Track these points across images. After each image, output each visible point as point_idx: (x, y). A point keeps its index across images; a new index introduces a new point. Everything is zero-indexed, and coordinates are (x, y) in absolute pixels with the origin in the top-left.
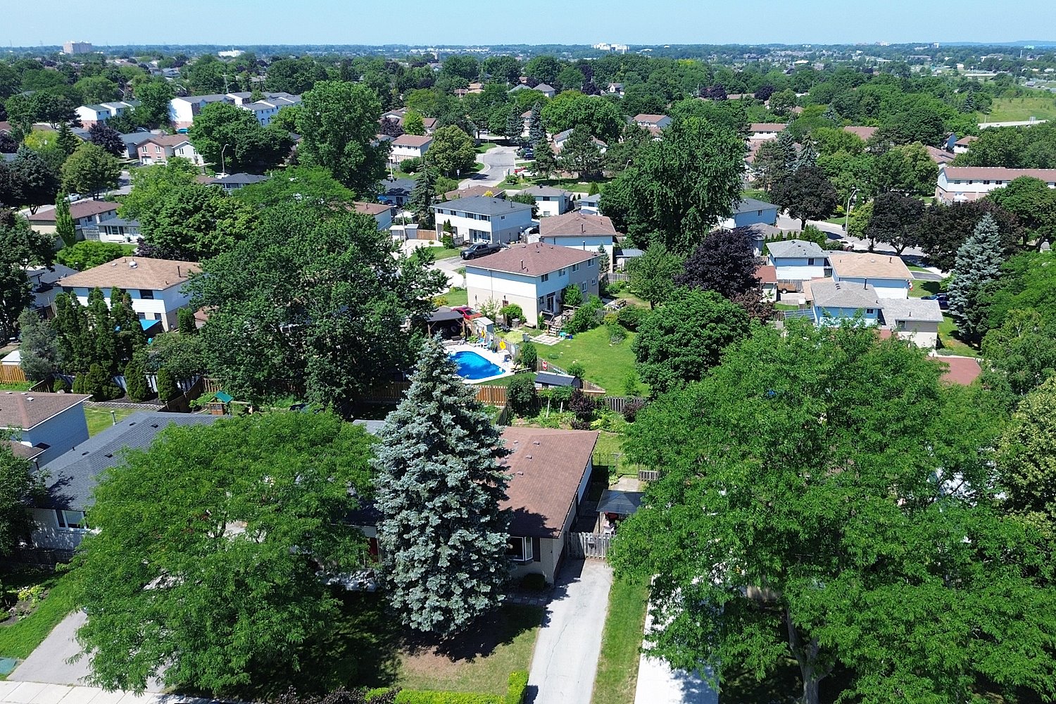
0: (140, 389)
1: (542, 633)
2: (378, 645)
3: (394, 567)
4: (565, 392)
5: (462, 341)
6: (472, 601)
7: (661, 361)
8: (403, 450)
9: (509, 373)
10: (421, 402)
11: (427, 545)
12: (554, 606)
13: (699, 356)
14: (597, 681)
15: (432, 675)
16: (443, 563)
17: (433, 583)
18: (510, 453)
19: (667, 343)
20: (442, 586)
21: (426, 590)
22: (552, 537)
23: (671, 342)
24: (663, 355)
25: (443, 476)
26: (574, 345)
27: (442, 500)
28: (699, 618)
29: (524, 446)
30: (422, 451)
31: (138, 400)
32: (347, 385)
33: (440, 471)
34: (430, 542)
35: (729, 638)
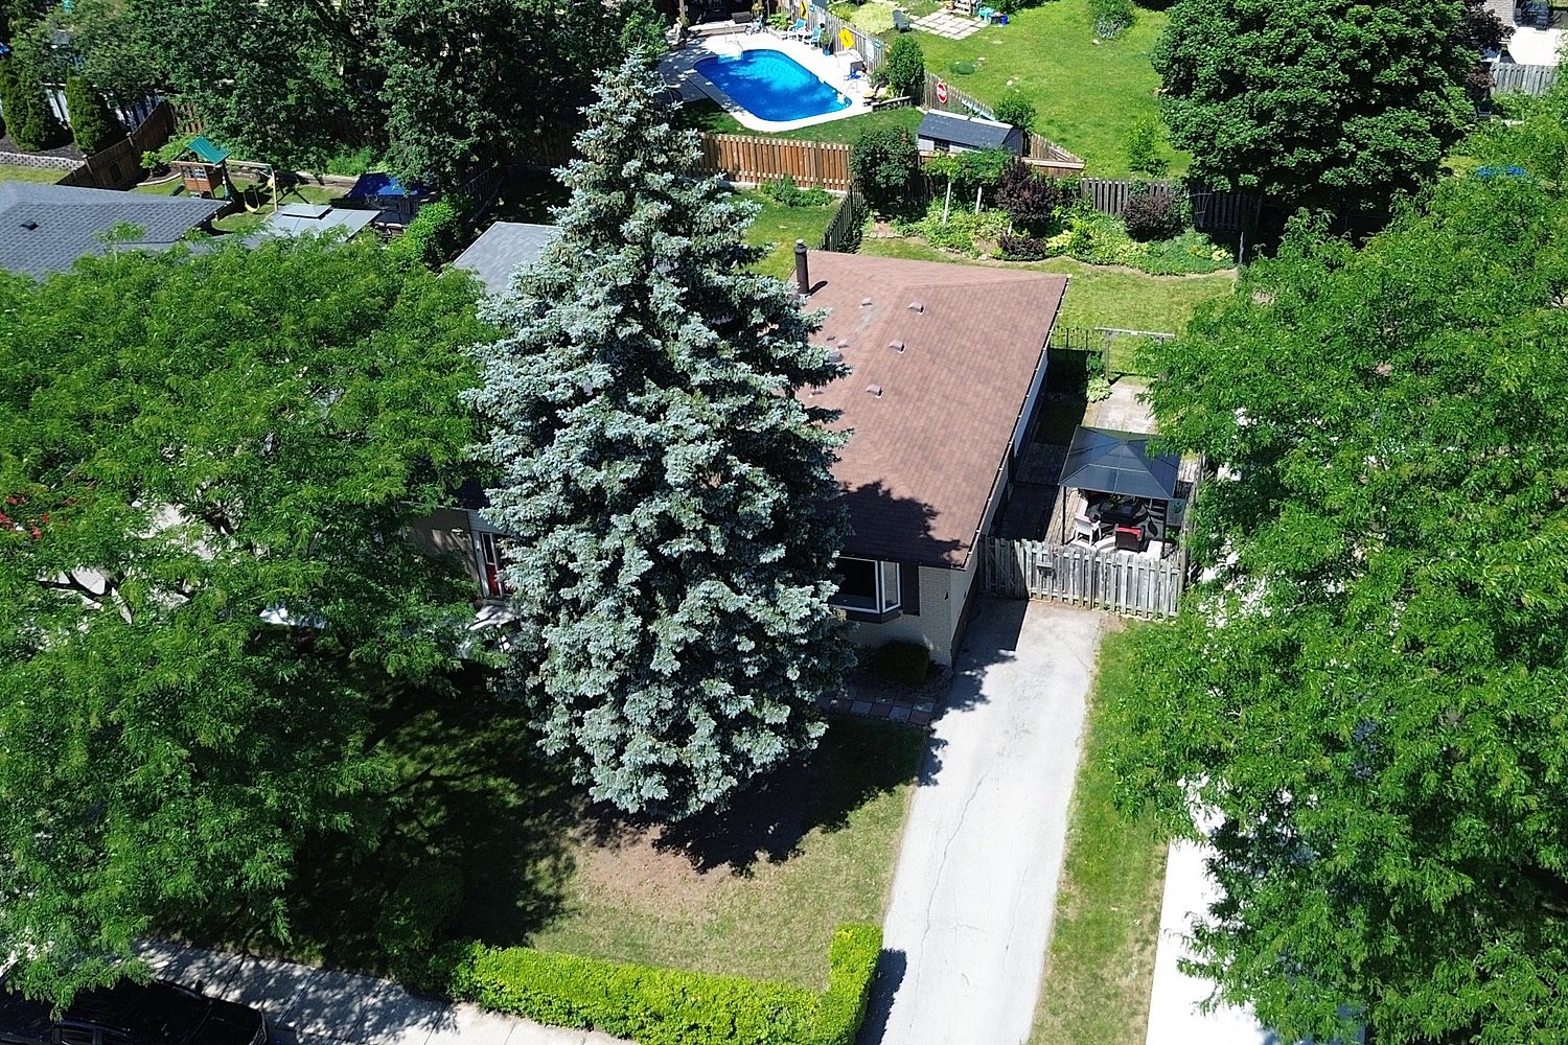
0: (32, 123)
1: (921, 800)
2: (521, 812)
3: (544, 654)
4: (989, 166)
5: (756, 25)
6: (742, 742)
7: (1225, 98)
8: (549, 374)
9: (859, 108)
10: (593, 247)
11: (621, 618)
12: (952, 726)
13: (1324, 89)
14: (1055, 949)
15: (647, 905)
16: (665, 663)
17: (641, 705)
18: (842, 374)
19: (1244, 53)
20: (663, 714)
21: (622, 720)
22: (947, 565)
23: (1255, 51)
24: (1232, 83)
25: (656, 449)
26: (1010, 39)
27: (656, 511)
28: (1358, 916)
29: (886, 315)
30: (598, 383)
31: (31, 146)
32: (481, 130)
33: (648, 438)
34: (628, 610)
35: (1440, 973)
